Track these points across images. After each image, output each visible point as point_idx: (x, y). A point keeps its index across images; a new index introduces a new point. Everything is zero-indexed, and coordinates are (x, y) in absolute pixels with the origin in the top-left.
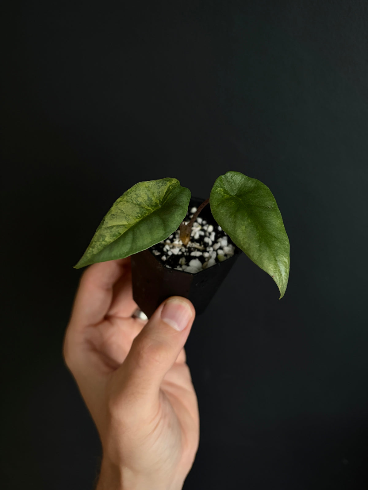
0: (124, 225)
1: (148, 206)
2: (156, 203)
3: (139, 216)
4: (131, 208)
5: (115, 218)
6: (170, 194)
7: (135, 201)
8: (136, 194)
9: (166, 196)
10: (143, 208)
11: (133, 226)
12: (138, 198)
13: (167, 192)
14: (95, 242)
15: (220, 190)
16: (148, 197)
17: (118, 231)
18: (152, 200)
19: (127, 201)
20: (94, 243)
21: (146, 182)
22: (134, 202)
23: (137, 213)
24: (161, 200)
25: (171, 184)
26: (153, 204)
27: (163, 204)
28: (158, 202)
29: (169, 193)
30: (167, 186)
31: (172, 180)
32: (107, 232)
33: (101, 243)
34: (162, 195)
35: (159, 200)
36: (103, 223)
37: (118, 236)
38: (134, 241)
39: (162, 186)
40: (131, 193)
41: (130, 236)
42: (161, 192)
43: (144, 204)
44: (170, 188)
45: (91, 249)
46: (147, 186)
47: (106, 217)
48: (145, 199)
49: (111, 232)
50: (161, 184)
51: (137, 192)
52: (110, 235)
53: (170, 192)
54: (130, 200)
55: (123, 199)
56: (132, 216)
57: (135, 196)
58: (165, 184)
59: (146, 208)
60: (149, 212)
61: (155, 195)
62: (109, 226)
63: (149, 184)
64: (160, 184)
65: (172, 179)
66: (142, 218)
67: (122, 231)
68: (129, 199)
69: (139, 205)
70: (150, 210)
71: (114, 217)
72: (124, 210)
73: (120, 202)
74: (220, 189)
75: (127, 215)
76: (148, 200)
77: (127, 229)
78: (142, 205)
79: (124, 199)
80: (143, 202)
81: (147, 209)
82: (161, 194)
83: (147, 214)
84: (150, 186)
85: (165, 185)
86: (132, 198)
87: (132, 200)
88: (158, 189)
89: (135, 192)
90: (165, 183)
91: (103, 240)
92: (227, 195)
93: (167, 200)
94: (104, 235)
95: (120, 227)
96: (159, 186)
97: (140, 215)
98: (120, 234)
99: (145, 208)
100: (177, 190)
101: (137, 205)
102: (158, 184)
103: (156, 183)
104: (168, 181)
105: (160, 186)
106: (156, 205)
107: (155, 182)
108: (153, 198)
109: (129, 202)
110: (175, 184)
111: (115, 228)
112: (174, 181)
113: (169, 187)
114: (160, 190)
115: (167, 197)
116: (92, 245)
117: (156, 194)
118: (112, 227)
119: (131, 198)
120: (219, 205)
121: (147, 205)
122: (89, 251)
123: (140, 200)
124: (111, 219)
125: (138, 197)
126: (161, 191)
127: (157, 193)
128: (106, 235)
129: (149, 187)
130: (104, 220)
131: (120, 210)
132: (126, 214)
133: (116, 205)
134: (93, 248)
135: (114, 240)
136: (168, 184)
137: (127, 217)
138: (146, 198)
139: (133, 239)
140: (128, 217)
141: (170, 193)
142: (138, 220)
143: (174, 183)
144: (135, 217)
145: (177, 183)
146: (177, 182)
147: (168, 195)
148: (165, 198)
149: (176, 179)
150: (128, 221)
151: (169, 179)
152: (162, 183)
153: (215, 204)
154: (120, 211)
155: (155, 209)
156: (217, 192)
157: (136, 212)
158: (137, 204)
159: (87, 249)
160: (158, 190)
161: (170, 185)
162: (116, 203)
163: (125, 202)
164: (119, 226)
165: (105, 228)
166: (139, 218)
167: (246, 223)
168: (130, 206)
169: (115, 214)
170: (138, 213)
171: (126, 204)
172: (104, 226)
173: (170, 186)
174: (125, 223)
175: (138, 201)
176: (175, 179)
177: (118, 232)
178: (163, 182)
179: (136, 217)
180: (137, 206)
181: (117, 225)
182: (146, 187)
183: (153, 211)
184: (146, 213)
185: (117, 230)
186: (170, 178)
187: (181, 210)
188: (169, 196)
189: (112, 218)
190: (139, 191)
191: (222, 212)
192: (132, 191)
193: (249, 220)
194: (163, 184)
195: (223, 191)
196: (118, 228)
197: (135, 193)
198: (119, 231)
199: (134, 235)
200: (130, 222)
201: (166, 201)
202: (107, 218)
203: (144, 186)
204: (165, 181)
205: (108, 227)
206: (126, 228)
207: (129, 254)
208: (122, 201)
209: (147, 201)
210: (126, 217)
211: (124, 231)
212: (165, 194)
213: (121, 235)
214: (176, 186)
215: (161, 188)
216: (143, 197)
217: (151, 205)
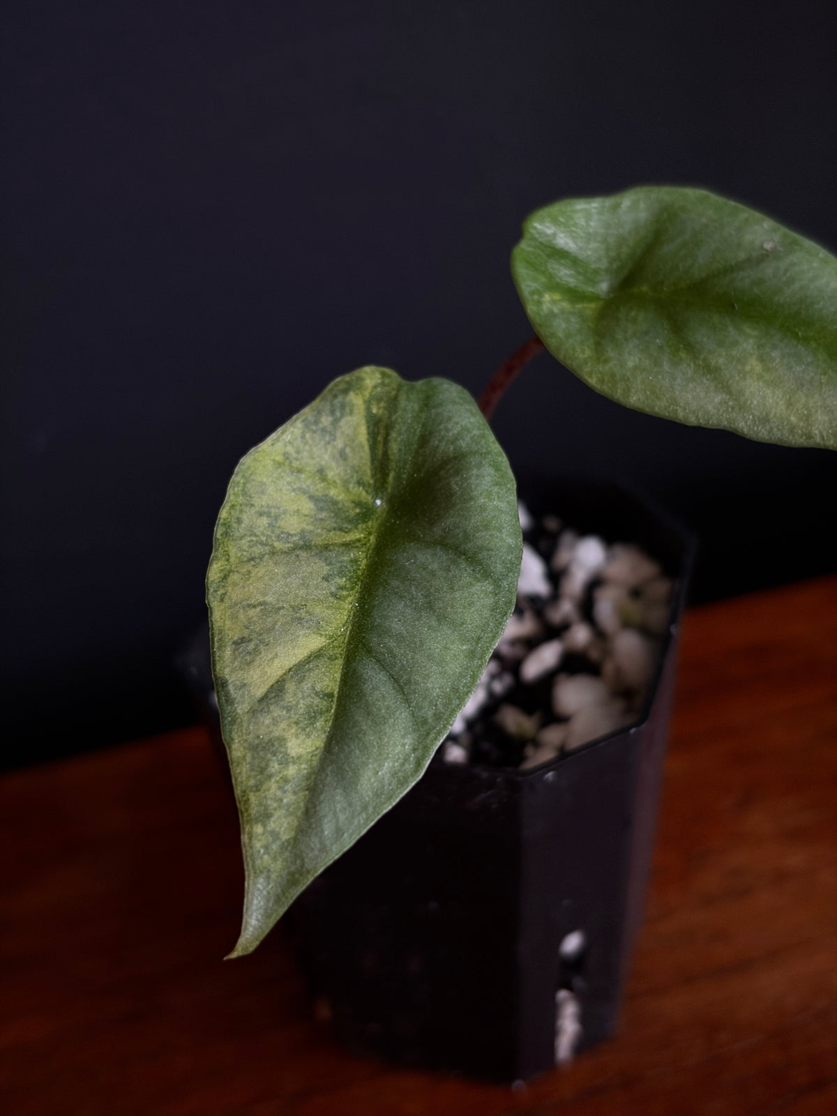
0: (317, 655)
1: (341, 529)
2: (358, 504)
3: (342, 588)
4: (288, 575)
5: (262, 647)
6: (394, 435)
7: (278, 538)
8: (261, 514)
9: (380, 452)
10: (326, 547)
11: (352, 637)
12: (281, 523)
13: (373, 436)
14: (257, 788)
16: (311, 498)
17: (313, 688)
18: (335, 503)
19: (253, 559)
20: (253, 798)
21: (265, 445)
22: (276, 544)
23: (326, 579)
24: (368, 478)
25: (367, 394)
26: (352, 513)
27: (389, 490)
28: (365, 497)
29: (382, 431)
30: (356, 411)
31: (360, 379)
32: (275, 722)
33: (286, 780)
34: (362, 457)
35: (359, 483)
36: (227, 695)
37: (328, 711)
38: (403, 686)
39: (336, 422)
40: (239, 521)
41: (377, 683)
42: (348, 450)
43: (317, 535)
44: (374, 411)
45: (258, 829)
46: (279, 458)
47: (218, 667)
48: (305, 512)
49: (289, 709)
50: (330, 419)
51: (261, 502)
52: (297, 723)
53: (389, 427)
54: (258, 550)
55: (228, 560)
56: (319, 601)
57: (264, 521)
58: (344, 410)
59: (338, 541)
60: (363, 549)
61: (330, 474)
62: (260, 692)
63: (279, 445)
64: (326, 420)
65: (357, 373)
66: (357, 589)
67: (328, 678)
68: (250, 547)
69: (307, 547)
70: (359, 540)
71: (251, 646)
72: (269, 599)
73: (225, 577)
75: (295, 609)
76: (320, 509)
77: (340, 662)
78: (318, 541)
79: (232, 560)
80: (311, 528)
81: (347, 546)
82: (354, 460)
83: (363, 563)
84: (290, 449)
85: (347, 409)
86: (256, 536)
87: (262, 544)
88: (329, 443)
89: (252, 505)
90: (343, 406)
91: (285, 762)
93: (393, 465)
94: (271, 742)
95: (309, 670)
96: (324, 430)
97: (342, 581)
98: (330, 695)
99: (334, 544)
100: (409, 406)
101: (298, 552)
102: (316, 422)
103: (307, 426)
104: (346, 391)
105: (329, 428)
106: (366, 513)
107: (299, 424)
108: (333, 492)
109: (261, 559)
110: (383, 384)
111: (290, 687)
112: (371, 377)
113: (368, 409)
114: (339, 443)
116: (254, 810)
117: (335, 471)
118: (277, 689)
119: (254, 539)
121: (335, 529)
122: (258, 845)
123: (293, 525)
124: (249, 664)
125: (276, 518)
126: (346, 445)
127: (334, 464)
128: (277, 733)
129: (286, 456)
130: (224, 684)
131: (254, 607)
132: (287, 606)
133: (222, 600)
134: (266, 816)
135: (324, 736)
136: (356, 400)
137: (302, 613)
138: (307, 506)
139: (396, 681)
140: (307, 612)
141: (388, 434)
142: (348, 605)
143: (375, 387)
144: (331, 599)
145: (387, 381)
146: (383, 375)
147: (386, 441)
148: (381, 465)
149: (373, 367)
150: (318, 629)
151: (347, 383)
152: (332, 412)
154: (258, 609)
155: (373, 524)
157: (320, 580)
158: (294, 549)
159: (245, 838)
160: (330, 448)
161: (365, 402)
162: (211, 590)
163: (249, 567)
164: (299, 670)
165: (253, 712)
166: (345, 593)
168: (278, 570)
169: (246, 633)
170: (330, 575)
171: (261, 571)
172: (241, 708)
173: (368, 404)
174: (315, 642)
175: (292, 536)
176: (367, 369)
177: (317, 694)
178: (332, 405)
179: (334, 595)
180: (303, 554)
181: (290, 670)
182: (279, 465)
183: (372, 539)
184: (355, 561)
185: (306, 686)
186: (347, 377)
187: (480, 465)
188: (394, 447)
189: (248, 658)
190: (263, 492)
192: (238, 508)
194: (338, 414)
196: (301, 681)
197: (253, 510)
198: (318, 688)
199: (383, 665)
200: (330, 630)
201: (392, 475)
202: (227, 670)
203: (269, 463)
204: (335, 396)
205: (261, 700)
206: (333, 658)
207: (426, 749)
208: (230, 571)
209: (320, 516)
210: (300, 619)
211: (338, 676)
212: (373, 448)
213: (335, 699)
214: (394, 393)
215: (338, 434)
216: (295, 507)
217: (350, 522)
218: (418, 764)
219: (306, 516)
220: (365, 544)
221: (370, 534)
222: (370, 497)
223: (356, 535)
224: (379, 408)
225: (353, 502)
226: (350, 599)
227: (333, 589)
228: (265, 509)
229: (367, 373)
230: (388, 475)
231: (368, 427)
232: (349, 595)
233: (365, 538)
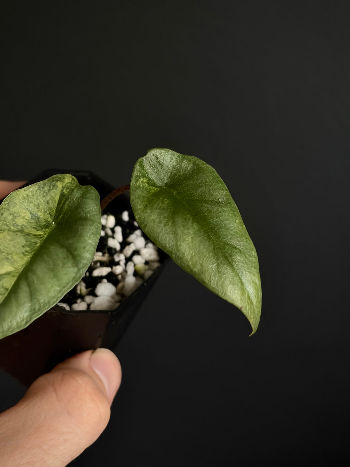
0: (8, 274)
1: (36, 229)
2: (46, 221)
3: (27, 251)
4: (11, 240)
6: (67, 202)
7: (13, 225)
8: (11, 214)
9: (61, 205)
10: (28, 234)
11: (23, 271)
12: (16, 220)
13: (60, 200)
15: (143, 182)
16: (31, 213)
18: (38, 218)
21: (22, 190)
22: (12, 228)
23: (23, 246)
24: (53, 214)
25: (64, 185)
26: (43, 224)
27: (59, 220)
28: (50, 219)
29: (64, 199)
30: (58, 189)
31: (64, 178)
34: (54, 205)
35: (50, 214)
37: (4, 294)
38: (32, 295)
39: (49, 190)
41: (24, 289)
42: (50, 201)
43: (28, 229)
44: (64, 191)
46: (25, 196)
48: (27, 218)
50: (48, 188)
51: (13, 210)
53: (67, 199)
54: (5, 227)
56: (17, 254)
57: (11, 217)
59: (33, 233)
60: (40, 239)
61: (41, 207)
63: (27, 192)
64: (46, 188)
65: (64, 175)
66: (33, 253)
67: (9, 283)
68: (2, 225)
69: (21, 231)
70: (40, 235)
74: (142, 179)
75: (8, 254)
76: (32, 219)
77: (15, 279)
78: (26, 231)
80: (26, 225)
81: (35, 235)
82: (51, 205)
83: (38, 245)
84: (30, 194)
85: (55, 188)
86: (6, 222)
87: (7, 225)
88: (44, 196)
89: (9, 210)
90: (54, 186)
92: (154, 187)
93: (63, 213)
95: (4, 278)
96: (44, 191)
97: (28, 249)
98: (7, 289)
99: (31, 234)
100: (77, 194)
101: (17, 233)
102: (43, 188)
103: (39, 188)
104: (57, 181)
105: (47, 192)
106: (47, 225)
107: (37, 186)
108: (39, 214)
109: (4, 231)
110: (71, 183)
112: (68, 179)
113: (62, 190)
114: (48, 198)
115: (62, 207)
117: (43, 207)
120: (146, 207)
121: (34, 228)
123: (20, 222)
125: (16, 217)
126: (50, 199)
127: (44, 204)
129: (28, 196)
132: (5, 252)
136: (60, 185)
137: (9, 257)
138: (28, 216)
139: (31, 292)
140: (12, 257)
141: (65, 202)
142: (27, 258)
143: (68, 183)
144: (22, 255)
145: (73, 182)
146: (72, 179)
148: (59, 210)
149: (71, 175)
150: (12, 264)
151: (59, 178)
152: (50, 186)
155: (48, 230)
156: (139, 186)
157: (21, 246)
158: (17, 231)
160: (44, 198)
161: (62, 187)
164: (1, 276)
166: (27, 254)
167: (191, 231)
168: (9, 238)
170: (25, 245)
173: (63, 188)
174: (9, 268)
175: (18, 225)
176: (68, 175)
177: (3, 287)
178: (51, 184)
179: (23, 253)
180: (19, 234)
182: (24, 198)
183: (46, 236)
184: (36, 243)
185: (1, 283)
186: (59, 176)
188: (66, 207)
190: (15, 207)
191: (152, 218)
192: (3, 209)
193: (195, 226)
194: (52, 188)
195: (146, 183)
197: (9, 212)
198: (4, 285)
199: (29, 286)
200: (17, 265)
201: (62, 216)
203: (21, 197)
204: (53, 181)
206: (13, 276)
207: (31, 319)
209: (31, 221)
211: (13, 283)
212: (59, 203)
213: (8, 291)
214: (74, 188)
215: (49, 195)
216: (23, 215)
217: (40, 227)
218: (26, 323)
219: (27, 219)
220: (42, 237)
221: (45, 234)
222: (51, 220)
223: (40, 233)
224: (66, 191)
225: (45, 220)
226: (28, 256)
227: (24, 251)
228: (13, 213)
229: (67, 176)
230: (60, 215)
231: (60, 196)
232: (28, 255)
233: (43, 235)
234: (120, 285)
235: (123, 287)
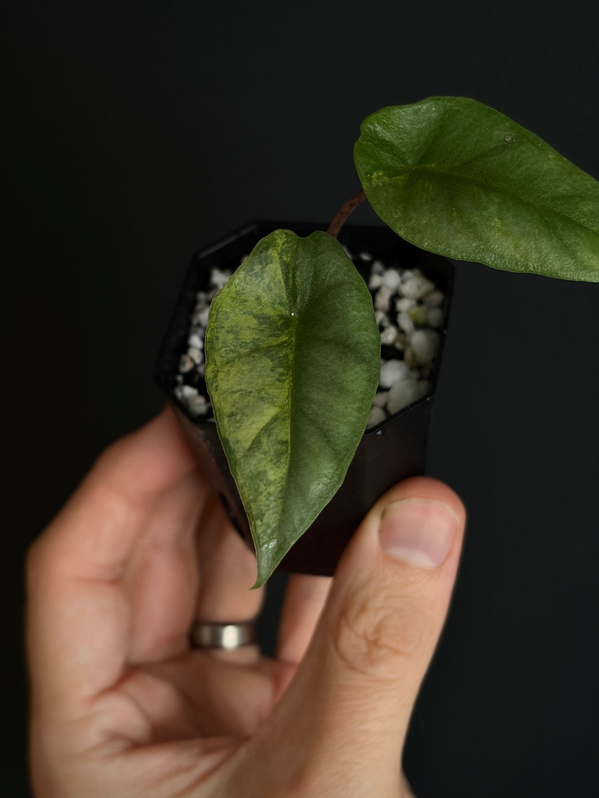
0: (275, 419)
1: (275, 336)
2: (282, 317)
3: (282, 375)
4: (251, 370)
5: (245, 418)
6: (298, 273)
7: (241, 347)
8: (228, 332)
9: (291, 283)
10: (269, 349)
11: (292, 405)
12: (240, 336)
13: (286, 274)
14: (255, 500)
15: (379, 178)
16: (255, 316)
17: (277, 439)
18: (268, 318)
19: (228, 363)
20: (253, 506)
22: (242, 351)
23: (272, 370)
24: (285, 300)
25: (279, 249)
26: (279, 324)
27: (298, 306)
28: (285, 312)
29: (291, 272)
30: (274, 260)
31: (274, 239)
32: (259, 461)
33: (270, 494)
34: (281, 288)
35: (280, 304)
36: (230, 447)
37: (287, 451)
38: (325, 435)
39: (263, 268)
40: (217, 338)
41: (310, 431)
42: (272, 285)
43: (263, 341)
44: (285, 259)
45: (259, 523)
46: (234, 295)
47: (222, 432)
48: (253, 326)
49: (265, 453)
50: (260, 267)
51: (226, 324)
52: (271, 461)
53: (295, 269)
54: (232, 355)
55: (215, 364)
56: (270, 385)
57: (231, 336)
58: (267, 261)
59: (275, 343)
60: (290, 347)
61: (263, 300)
62: (247, 445)
63: (233, 288)
64: (257, 268)
65: (271, 235)
66: (290, 373)
67: (284, 433)
68: (226, 354)
69: (257, 350)
70: (286, 342)
71: (238, 417)
72: (242, 387)
73: (216, 376)
75: (259, 392)
76: (261, 324)
77: (288, 422)
78: (263, 345)
79: (218, 363)
80: (257, 337)
81: (280, 345)
82: (276, 290)
83: (291, 357)
84: (239, 288)
85: (269, 261)
86: (227, 346)
87: (232, 351)
88: (260, 281)
89: (223, 327)
90: (266, 258)
91: (268, 484)
92: (398, 177)
93: (299, 291)
94: (259, 474)
95: (272, 429)
96: (257, 274)
97: (281, 370)
98: (286, 443)
99: (273, 346)
100: (305, 254)
101: (253, 354)
102: (252, 270)
103: (247, 273)
104: (267, 249)
105: (260, 272)
106: (287, 322)
107: (242, 272)
108: (266, 311)
109: (234, 361)
110: (288, 241)
111: (264, 440)
112: (280, 237)
113: (281, 259)
114: (267, 280)
115: (294, 284)
116: (255, 513)
117: (266, 298)
118: (256, 443)
119: (228, 349)
121: (271, 336)
122: (259, 531)
123: (248, 336)
124: (238, 428)
125: (237, 333)
126: (270, 282)
127: (265, 294)
128: (261, 469)
129: (237, 293)
130: (227, 442)
131: (235, 392)
132: (254, 391)
133: (216, 390)
134: (261, 516)
135: (287, 467)
136: (273, 253)
137: (263, 395)
138: (254, 322)
139: (321, 430)
140: (266, 393)
141: (295, 273)
142: (287, 385)
143: (283, 244)
144: (278, 383)
145: (290, 239)
146: (286, 234)
147: (294, 277)
148: (292, 291)
149: (280, 230)
150: (273, 403)
151: (266, 243)
152: (261, 263)
153: (397, 214)
154: (238, 394)
155: (292, 329)
157: (269, 371)
158: (251, 352)
159: (252, 529)
160: (262, 285)
161: (279, 254)
162: (209, 385)
163: (227, 368)
164: (267, 429)
165: (246, 456)
166: (284, 378)
167: (493, 209)
168: (246, 368)
169: (234, 410)
170: (273, 367)
171: (233, 371)
172: (239, 456)
173: (281, 255)
174: (271, 412)
175: (248, 343)
176: (277, 232)
177: (279, 442)
178: (260, 258)
179: (278, 380)
180: (256, 355)
181: (262, 430)
182: (234, 299)
183: (293, 339)
184: (286, 356)
185: (273, 438)
186: (265, 239)
188: (299, 281)
189: (238, 425)
190: (228, 318)
192: (215, 330)
193: (494, 198)
194: (264, 263)
195: (384, 175)
196: (269, 436)
197: (224, 331)
198: (279, 439)
199: (313, 422)
200: (279, 402)
201: (299, 297)
202: (227, 434)
203: (229, 300)
204: (261, 252)
205: (250, 449)
206: (284, 420)
207: (342, 468)
208: (218, 371)
209: (261, 328)
210: (262, 398)
211: (289, 430)
212: (286, 282)
213: (289, 444)
214: (295, 246)
215: (265, 275)
216: (246, 324)
217: (279, 329)
218: (340, 478)
219: (253, 329)
220: (290, 344)
221: (291, 336)
222: (287, 312)
223: (284, 338)
224: (287, 257)
225: (279, 316)
226: (287, 381)
227: (277, 376)
228: (230, 329)
229: (277, 234)
230: (296, 297)
231: (282, 270)
232: (287, 379)
233: (289, 339)
234: (408, 354)
235: (414, 355)
